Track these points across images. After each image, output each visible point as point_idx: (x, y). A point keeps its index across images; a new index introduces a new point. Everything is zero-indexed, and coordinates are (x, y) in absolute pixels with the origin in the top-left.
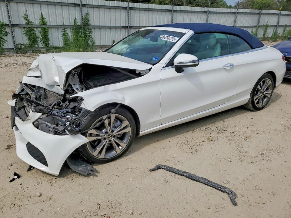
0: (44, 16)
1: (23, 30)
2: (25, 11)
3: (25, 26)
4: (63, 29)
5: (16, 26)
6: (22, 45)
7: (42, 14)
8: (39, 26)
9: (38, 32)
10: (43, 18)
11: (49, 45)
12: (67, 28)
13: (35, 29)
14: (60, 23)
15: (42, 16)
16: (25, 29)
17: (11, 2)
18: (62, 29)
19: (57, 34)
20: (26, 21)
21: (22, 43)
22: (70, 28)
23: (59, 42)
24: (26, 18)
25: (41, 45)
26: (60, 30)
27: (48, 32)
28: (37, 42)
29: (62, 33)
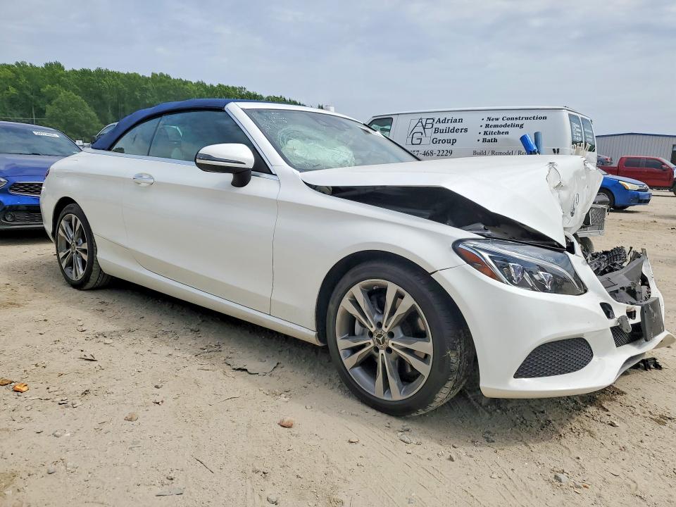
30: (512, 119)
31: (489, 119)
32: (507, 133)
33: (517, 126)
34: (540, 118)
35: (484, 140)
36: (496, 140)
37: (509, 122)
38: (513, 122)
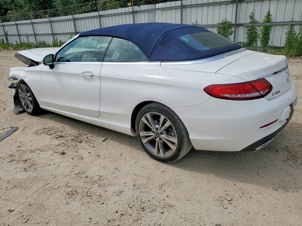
0: (271, 13)
1: (246, 29)
2: (252, 10)
3: (249, 25)
4: (290, 26)
5: (241, 25)
6: (242, 43)
7: (269, 10)
8: (262, 24)
9: (260, 31)
10: (269, 15)
11: (268, 45)
12: (295, 25)
13: (257, 28)
14: (288, 19)
15: (269, 13)
16: (248, 28)
17: (243, 3)
18: (288, 26)
19: (281, 32)
20: (251, 20)
21: (242, 42)
22: (299, 26)
23: (281, 42)
24: (252, 17)
25: (259, 44)
26: (285, 27)
27: (270, 30)
28: (256, 41)
29: (287, 31)
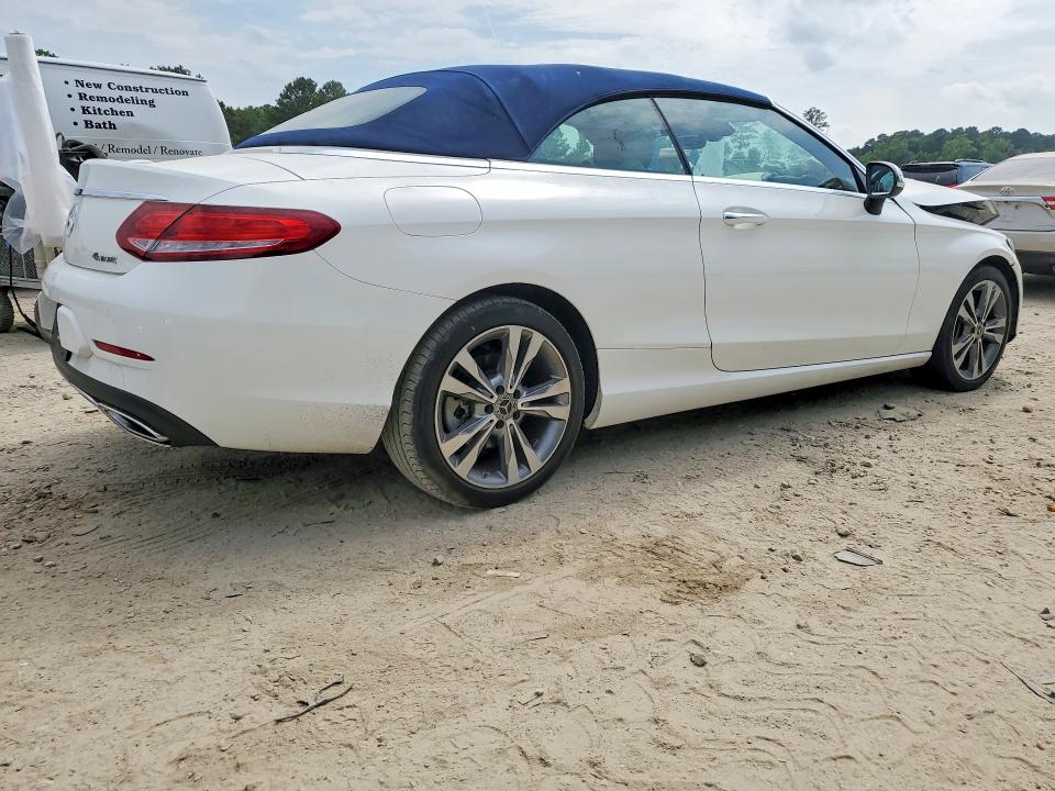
30: (128, 88)
31: (79, 83)
32: (130, 114)
33: (143, 102)
34: (177, 93)
35: (88, 124)
36: (112, 126)
37: (126, 95)
38: (134, 94)
